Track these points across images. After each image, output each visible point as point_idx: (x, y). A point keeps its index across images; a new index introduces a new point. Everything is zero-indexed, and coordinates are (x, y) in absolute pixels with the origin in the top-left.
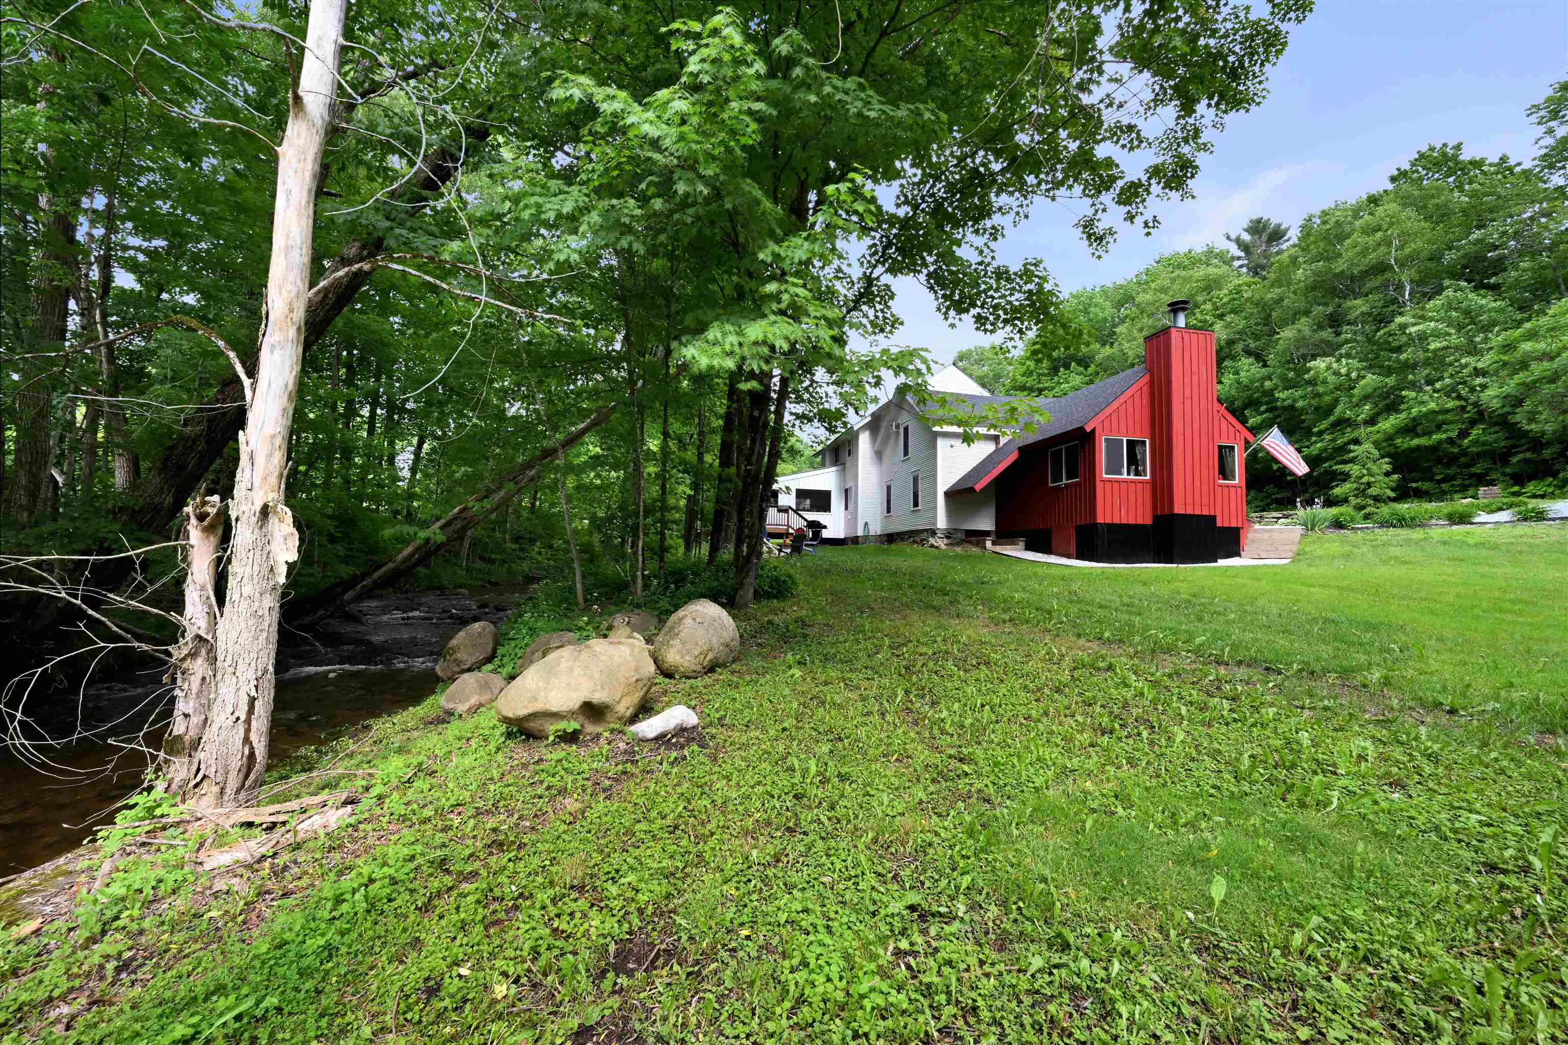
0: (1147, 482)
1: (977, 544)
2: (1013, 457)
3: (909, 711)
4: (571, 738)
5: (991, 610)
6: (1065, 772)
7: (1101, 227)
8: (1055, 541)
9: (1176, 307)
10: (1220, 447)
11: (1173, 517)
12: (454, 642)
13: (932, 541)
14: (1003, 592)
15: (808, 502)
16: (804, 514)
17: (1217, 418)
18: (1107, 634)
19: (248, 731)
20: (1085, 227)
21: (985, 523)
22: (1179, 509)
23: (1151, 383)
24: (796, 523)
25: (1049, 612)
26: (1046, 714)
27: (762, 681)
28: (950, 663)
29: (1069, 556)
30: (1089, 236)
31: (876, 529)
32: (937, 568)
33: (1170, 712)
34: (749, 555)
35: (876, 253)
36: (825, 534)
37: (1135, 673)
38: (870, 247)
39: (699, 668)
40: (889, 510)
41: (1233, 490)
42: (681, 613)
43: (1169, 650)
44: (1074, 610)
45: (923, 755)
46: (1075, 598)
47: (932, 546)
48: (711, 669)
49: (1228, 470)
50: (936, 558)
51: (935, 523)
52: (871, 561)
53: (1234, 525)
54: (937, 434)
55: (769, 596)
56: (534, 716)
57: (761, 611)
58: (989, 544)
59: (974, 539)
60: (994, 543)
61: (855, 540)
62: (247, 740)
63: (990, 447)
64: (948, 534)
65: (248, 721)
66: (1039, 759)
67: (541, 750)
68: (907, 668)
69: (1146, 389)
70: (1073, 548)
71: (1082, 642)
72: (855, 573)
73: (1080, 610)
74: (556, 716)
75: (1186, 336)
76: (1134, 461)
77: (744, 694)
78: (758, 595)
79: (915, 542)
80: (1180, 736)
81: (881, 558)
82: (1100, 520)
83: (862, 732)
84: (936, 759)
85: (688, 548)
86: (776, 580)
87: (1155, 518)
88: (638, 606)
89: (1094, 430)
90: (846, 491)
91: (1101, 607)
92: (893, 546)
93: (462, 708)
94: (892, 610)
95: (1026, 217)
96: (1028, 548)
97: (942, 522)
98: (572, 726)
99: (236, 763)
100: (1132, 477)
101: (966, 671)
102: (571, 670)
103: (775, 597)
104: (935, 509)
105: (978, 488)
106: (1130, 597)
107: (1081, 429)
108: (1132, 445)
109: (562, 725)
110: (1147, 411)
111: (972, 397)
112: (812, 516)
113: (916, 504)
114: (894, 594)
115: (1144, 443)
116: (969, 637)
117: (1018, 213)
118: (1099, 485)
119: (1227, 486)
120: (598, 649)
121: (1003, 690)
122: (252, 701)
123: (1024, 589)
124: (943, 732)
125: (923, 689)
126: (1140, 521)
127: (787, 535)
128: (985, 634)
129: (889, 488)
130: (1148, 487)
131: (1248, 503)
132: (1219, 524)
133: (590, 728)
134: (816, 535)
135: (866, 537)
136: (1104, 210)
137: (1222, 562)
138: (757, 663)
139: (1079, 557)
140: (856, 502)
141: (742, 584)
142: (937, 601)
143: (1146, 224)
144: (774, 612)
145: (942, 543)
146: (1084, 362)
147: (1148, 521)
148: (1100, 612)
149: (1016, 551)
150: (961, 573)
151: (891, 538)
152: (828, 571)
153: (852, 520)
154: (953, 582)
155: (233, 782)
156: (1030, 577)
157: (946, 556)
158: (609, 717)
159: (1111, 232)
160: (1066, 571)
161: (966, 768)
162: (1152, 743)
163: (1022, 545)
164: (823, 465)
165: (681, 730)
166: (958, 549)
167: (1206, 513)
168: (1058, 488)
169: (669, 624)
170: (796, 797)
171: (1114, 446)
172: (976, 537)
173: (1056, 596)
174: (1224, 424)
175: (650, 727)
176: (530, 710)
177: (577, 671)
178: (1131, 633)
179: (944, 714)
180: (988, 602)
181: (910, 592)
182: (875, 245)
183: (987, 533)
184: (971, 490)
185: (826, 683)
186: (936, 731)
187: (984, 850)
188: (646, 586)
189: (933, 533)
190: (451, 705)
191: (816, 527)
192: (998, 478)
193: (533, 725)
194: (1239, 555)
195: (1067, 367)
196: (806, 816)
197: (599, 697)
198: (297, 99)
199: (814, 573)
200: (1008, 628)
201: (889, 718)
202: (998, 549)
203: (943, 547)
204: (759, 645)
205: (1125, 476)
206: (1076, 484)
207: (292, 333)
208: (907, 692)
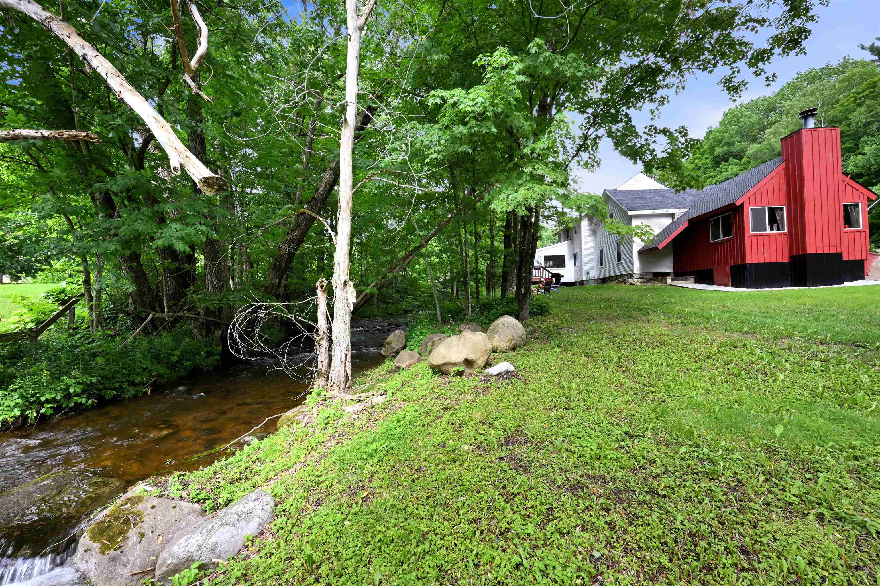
0: (785, 234)
1: (661, 281)
2: (685, 225)
3: (620, 367)
4: (460, 374)
5: (669, 317)
6: (708, 391)
7: (736, 81)
8: (715, 276)
9: (806, 115)
10: (846, 207)
11: (805, 255)
12: (389, 339)
13: (630, 280)
14: (678, 308)
15: (551, 262)
16: (550, 270)
17: (842, 187)
18: (746, 329)
19: (345, 366)
20: (725, 83)
21: (667, 267)
22: (810, 250)
23: (787, 168)
24: (545, 275)
25: (708, 318)
26: (700, 368)
27: (540, 353)
28: (644, 344)
29: (726, 285)
30: (728, 88)
31: (594, 275)
32: (634, 296)
33: (779, 367)
34: (525, 293)
35: (589, 122)
36: (563, 280)
37: (761, 348)
38: (585, 119)
39: (508, 348)
40: (602, 264)
41: (857, 235)
42: (497, 322)
43: (788, 337)
44: (725, 316)
45: (628, 383)
46: (725, 309)
47: (631, 284)
48: (514, 349)
49: (853, 221)
50: (633, 290)
51: (632, 270)
52: (591, 294)
53: (858, 257)
54: (631, 217)
55: (537, 314)
56: (445, 364)
57: (534, 321)
58: (669, 281)
59: (659, 278)
60: (672, 280)
61: (582, 283)
62: (345, 371)
63: (668, 221)
64: (642, 276)
65: (345, 364)
66: (693, 386)
67: (449, 379)
68: (618, 348)
69: (783, 173)
70: (729, 280)
71: (728, 333)
72: (584, 301)
73: (730, 317)
74: (454, 364)
75: (815, 134)
76: (773, 221)
77: (532, 359)
78: (531, 314)
79: (619, 282)
80: (781, 377)
81: (599, 292)
82: (748, 261)
83: (596, 375)
84: (636, 386)
85: (488, 291)
86: (540, 306)
87: (792, 257)
88: (471, 321)
89: (742, 205)
90: (575, 254)
91: (744, 314)
92: (606, 285)
93: (404, 365)
94: (608, 320)
95: (683, 88)
96: (696, 282)
97: (637, 269)
98: (461, 369)
99: (343, 379)
100: (775, 232)
101: (653, 348)
102: (458, 345)
103: (540, 314)
104: (632, 262)
105: (660, 247)
106: (767, 308)
107: (734, 204)
108: (772, 211)
109: (457, 368)
110: (784, 186)
111: (655, 191)
112: (554, 271)
113: (619, 259)
114: (608, 312)
115: (782, 209)
116: (655, 332)
117: (678, 87)
118: (747, 240)
119: (853, 232)
120: (468, 336)
121: (675, 357)
122: (346, 355)
123: (692, 306)
124: (640, 375)
125: (628, 357)
126: (780, 260)
127: (541, 282)
128: (665, 330)
129: (601, 251)
130: (786, 239)
131: (872, 242)
132: (845, 257)
133: (468, 371)
134: (558, 281)
135: (588, 281)
136: (739, 72)
137: (847, 284)
138: (536, 346)
139: (732, 286)
140: (581, 261)
141: (522, 308)
142: (635, 314)
143: (767, 79)
144: (540, 322)
145: (637, 282)
146: (739, 156)
147: (786, 259)
148: (744, 317)
149: (689, 284)
150: (651, 298)
151: (603, 280)
152: (567, 301)
153: (579, 271)
154: (645, 304)
155: (342, 386)
156: (696, 299)
157: (640, 290)
158: (475, 366)
159: (744, 83)
160: (722, 295)
161: (652, 389)
162: (763, 381)
163: (692, 280)
164: (560, 241)
165: (507, 372)
166: (648, 285)
167: (833, 251)
168: (718, 242)
169: (491, 328)
170: (567, 398)
171: (758, 214)
172: (661, 276)
173: (715, 309)
174: (849, 189)
175: (494, 370)
176: (444, 361)
177: (461, 345)
178: (763, 328)
179: (640, 367)
180: (668, 314)
181: (618, 310)
182: (589, 117)
183: (668, 274)
184: (656, 248)
185: (574, 355)
186: (636, 374)
187: (660, 416)
188: (473, 312)
189: (631, 276)
190: (399, 364)
191: (558, 276)
192: (674, 240)
193: (444, 368)
194: (864, 278)
195: (726, 161)
196: (572, 405)
197: (471, 357)
198: (346, 120)
199: (560, 302)
200: (680, 327)
201: (609, 369)
202: (675, 283)
203: (638, 284)
204: (535, 338)
205: (768, 231)
206: (729, 240)
207: (349, 213)
208: (619, 358)
